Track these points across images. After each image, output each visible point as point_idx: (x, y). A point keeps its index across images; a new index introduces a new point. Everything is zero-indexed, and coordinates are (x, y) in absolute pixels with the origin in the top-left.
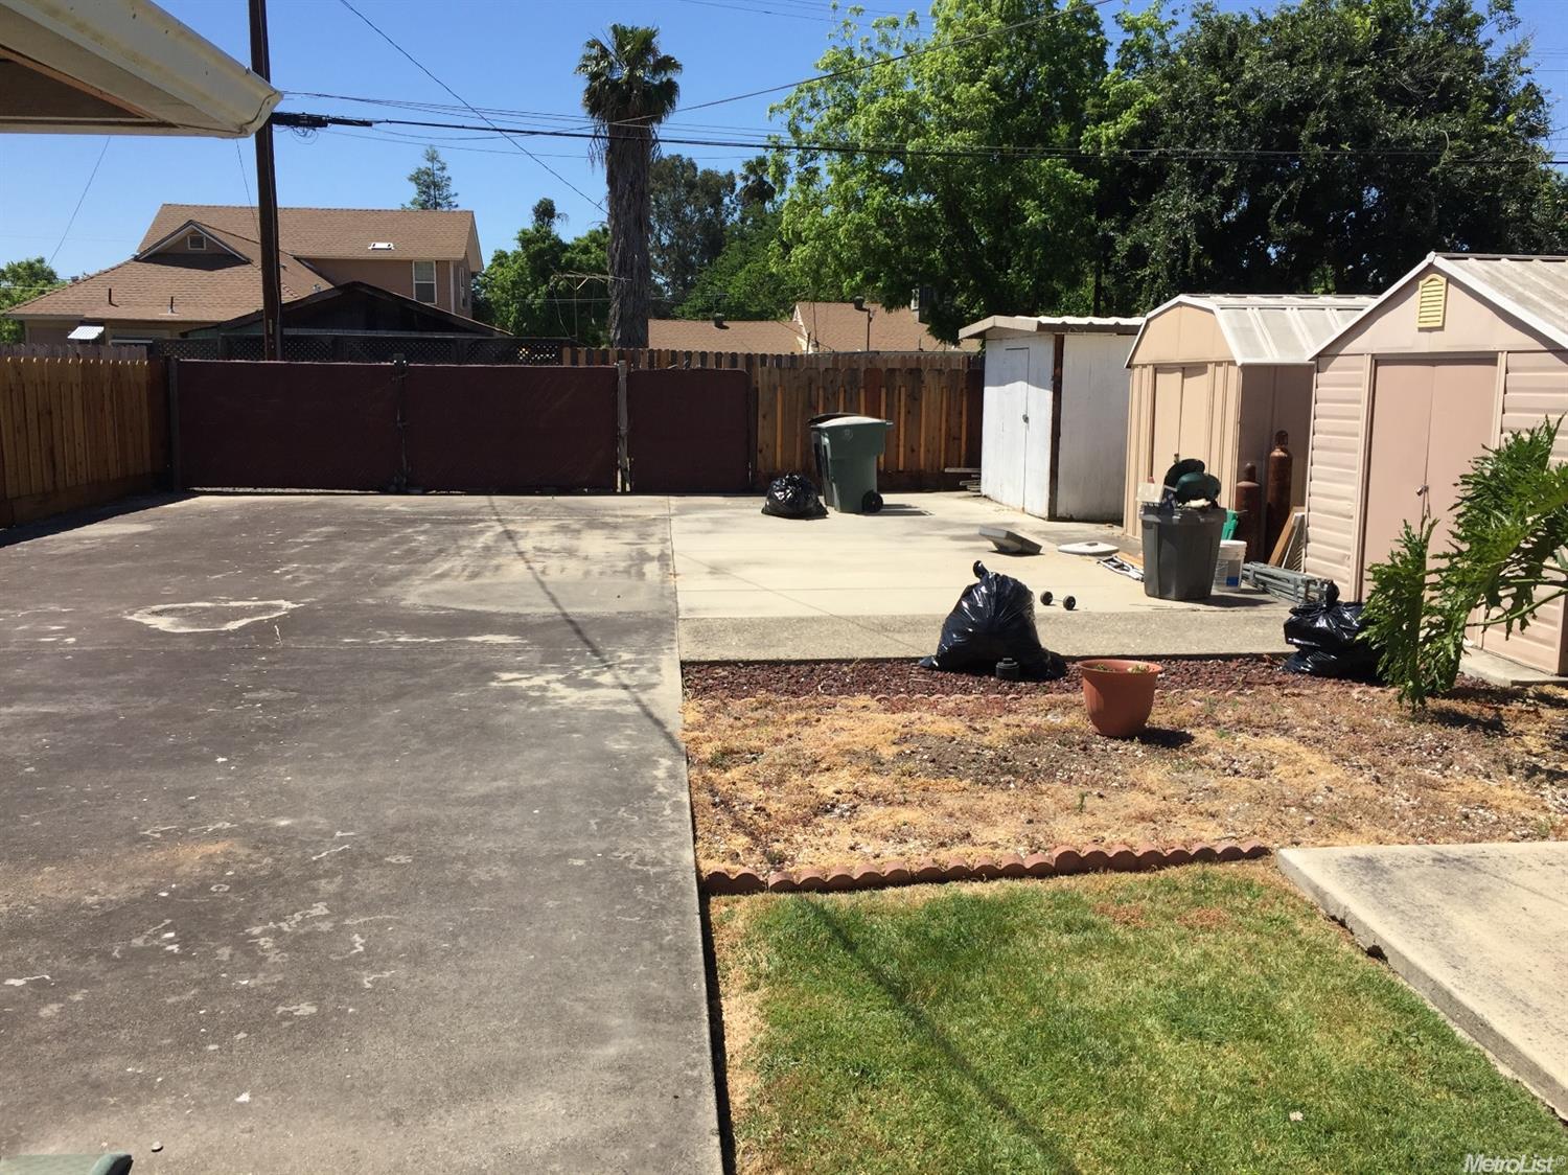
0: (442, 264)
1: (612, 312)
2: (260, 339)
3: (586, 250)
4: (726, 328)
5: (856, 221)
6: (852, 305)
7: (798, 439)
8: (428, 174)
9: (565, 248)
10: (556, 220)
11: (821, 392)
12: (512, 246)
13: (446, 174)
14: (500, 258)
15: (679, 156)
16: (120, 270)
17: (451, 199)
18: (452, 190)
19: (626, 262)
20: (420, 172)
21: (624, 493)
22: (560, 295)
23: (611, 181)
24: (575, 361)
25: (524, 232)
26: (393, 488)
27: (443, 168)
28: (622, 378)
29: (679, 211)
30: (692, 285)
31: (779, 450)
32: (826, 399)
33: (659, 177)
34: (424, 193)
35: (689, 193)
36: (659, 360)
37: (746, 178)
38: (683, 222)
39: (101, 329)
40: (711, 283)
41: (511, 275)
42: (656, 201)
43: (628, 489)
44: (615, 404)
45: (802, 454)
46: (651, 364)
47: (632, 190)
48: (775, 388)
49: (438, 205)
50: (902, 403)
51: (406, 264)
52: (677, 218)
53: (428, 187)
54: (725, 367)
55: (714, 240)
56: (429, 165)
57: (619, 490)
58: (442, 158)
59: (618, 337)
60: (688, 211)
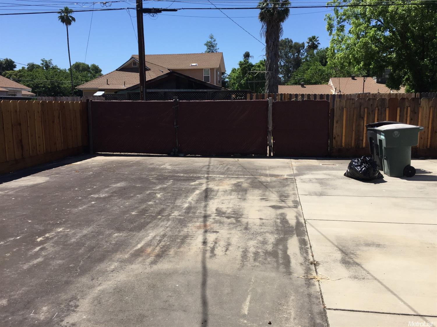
0: (212, 70)
1: (266, 84)
2: (139, 93)
3: (259, 66)
4: (305, 87)
5: (364, 41)
6: (351, 78)
7: (354, 132)
8: (210, 43)
9: (252, 66)
10: (250, 58)
11: (366, 110)
12: (237, 67)
13: (216, 42)
14: (234, 71)
15: (288, 38)
16: (111, 74)
17: (217, 50)
18: (217, 48)
19: (271, 68)
20: (208, 42)
21: (270, 157)
22: (250, 80)
23: (267, 42)
24: (251, 99)
25: (241, 62)
26: (172, 153)
27: (215, 41)
28: (270, 105)
29: (287, 55)
30: (290, 77)
31: (344, 137)
32: (369, 114)
33: (281, 45)
34: (209, 49)
35: (290, 49)
36: (284, 97)
37: (309, 43)
38: (288, 58)
39: (103, 92)
40: (297, 75)
41: (236, 75)
42: (280, 52)
43: (272, 155)
44: (267, 117)
45: (355, 140)
46: (281, 99)
47: (273, 45)
48: (343, 109)
49: (213, 52)
50: (409, 115)
51: (201, 70)
52: (286, 57)
53: (210, 47)
54: (318, 99)
55: (298, 63)
56: (211, 40)
57: (268, 155)
58: (215, 38)
59: (268, 92)
60: (290, 55)
